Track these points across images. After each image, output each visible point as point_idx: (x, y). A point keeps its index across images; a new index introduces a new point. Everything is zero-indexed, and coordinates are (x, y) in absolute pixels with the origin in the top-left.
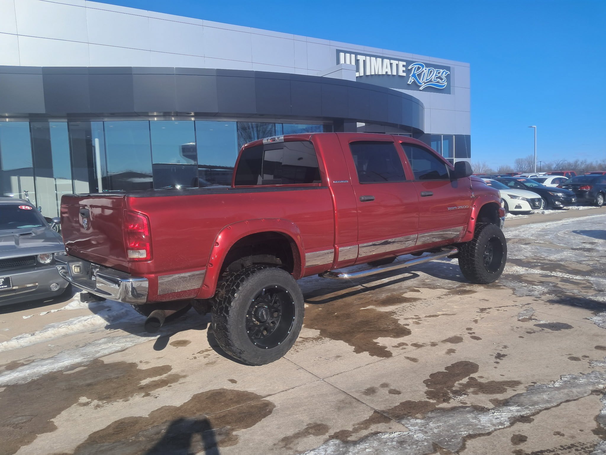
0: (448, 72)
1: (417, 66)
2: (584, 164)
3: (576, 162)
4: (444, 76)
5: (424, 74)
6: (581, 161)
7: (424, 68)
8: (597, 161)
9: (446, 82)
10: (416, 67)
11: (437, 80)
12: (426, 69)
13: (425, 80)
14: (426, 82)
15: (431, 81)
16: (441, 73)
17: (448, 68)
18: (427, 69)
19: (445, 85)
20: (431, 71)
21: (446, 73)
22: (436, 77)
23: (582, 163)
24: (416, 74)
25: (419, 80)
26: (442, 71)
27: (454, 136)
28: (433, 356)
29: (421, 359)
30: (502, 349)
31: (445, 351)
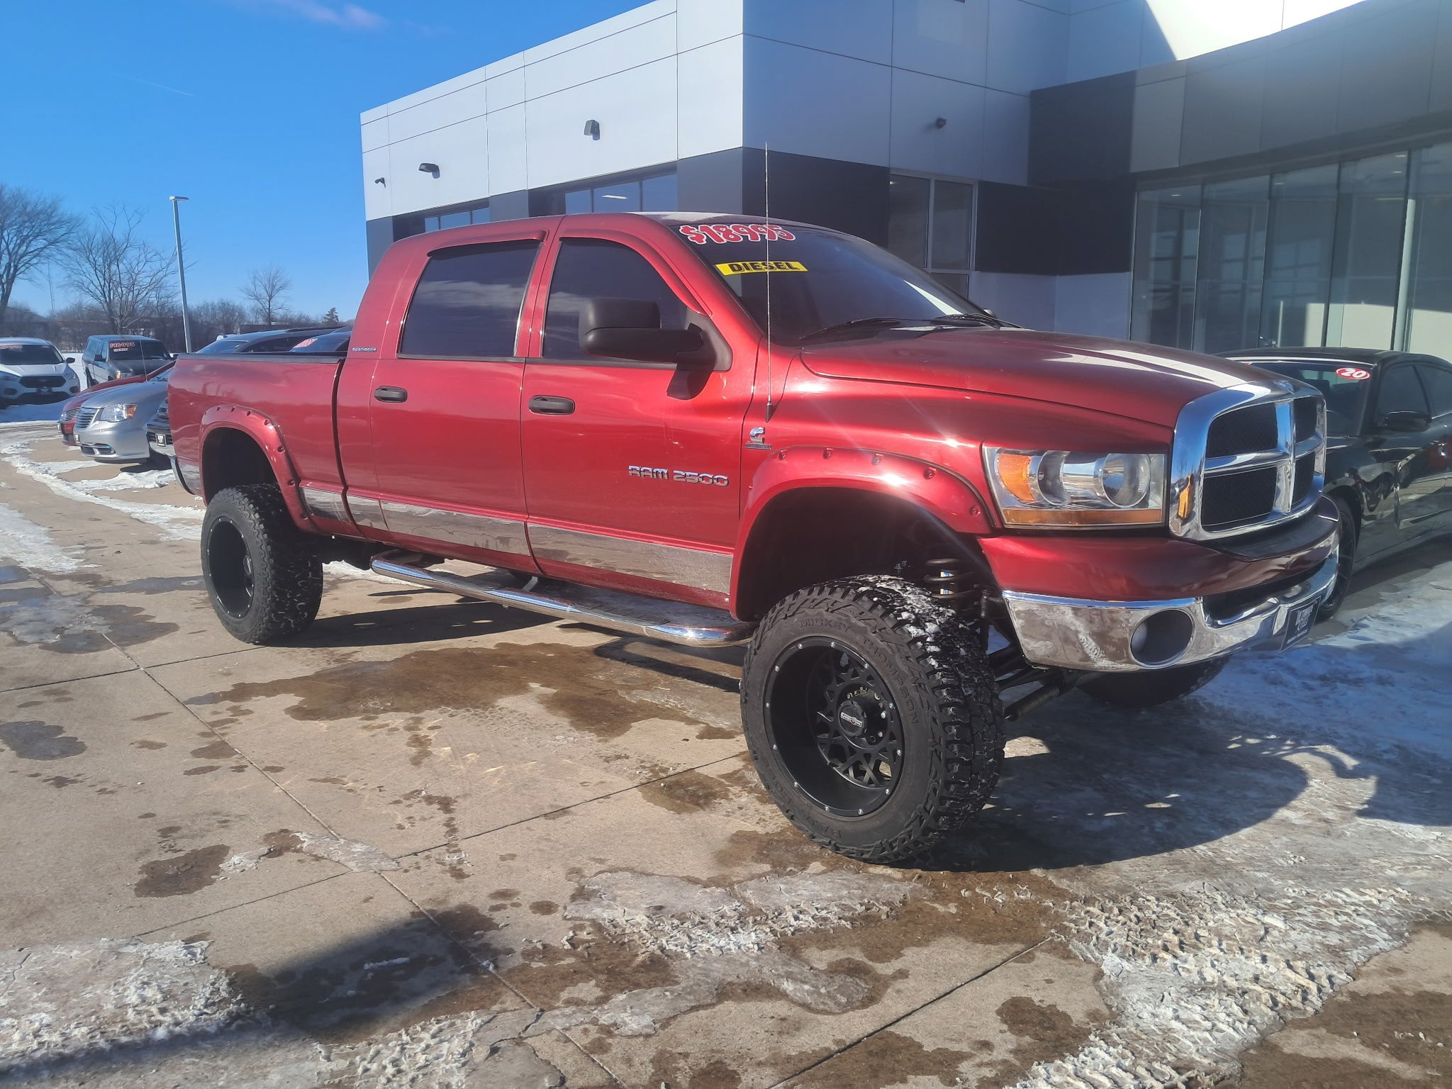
28: (149, 732)
29: (144, 722)
30: (98, 788)
31: (159, 740)
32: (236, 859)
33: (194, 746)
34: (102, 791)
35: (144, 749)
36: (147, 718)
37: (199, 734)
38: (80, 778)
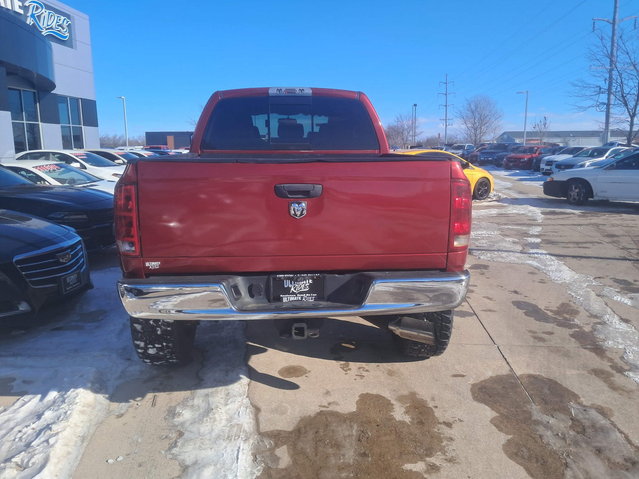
0: (69, 21)
1: (36, 4)
2: (122, 139)
3: (115, 137)
4: (65, 25)
5: (44, 17)
6: (119, 136)
7: (44, 10)
8: (133, 137)
9: (68, 33)
10: (34, 6)
11: (59, 28)
12: (46, 12)
13: (45, 25)
14: (47, 28)
15: (51, 28)
16: (62, 20)
17: (68, 16)
18: (48, 11)
19: (67, 36)
20: (51, 16)
21: (67, 22)
22: (57, 24)
23: (120, 138)
24: (36, 15)
25: (39, 23)
26: (63, 18)
27: (80, 100)
28: (490, 304)
29: (492, 308)
30: (503, 288)
31: (485, 299)
32: (468, 266)
33: (473, 294)
34: (502, 287)
35: (490, 297)
36: (490, 311)
37: (471, 298)
38: (510, 292)
